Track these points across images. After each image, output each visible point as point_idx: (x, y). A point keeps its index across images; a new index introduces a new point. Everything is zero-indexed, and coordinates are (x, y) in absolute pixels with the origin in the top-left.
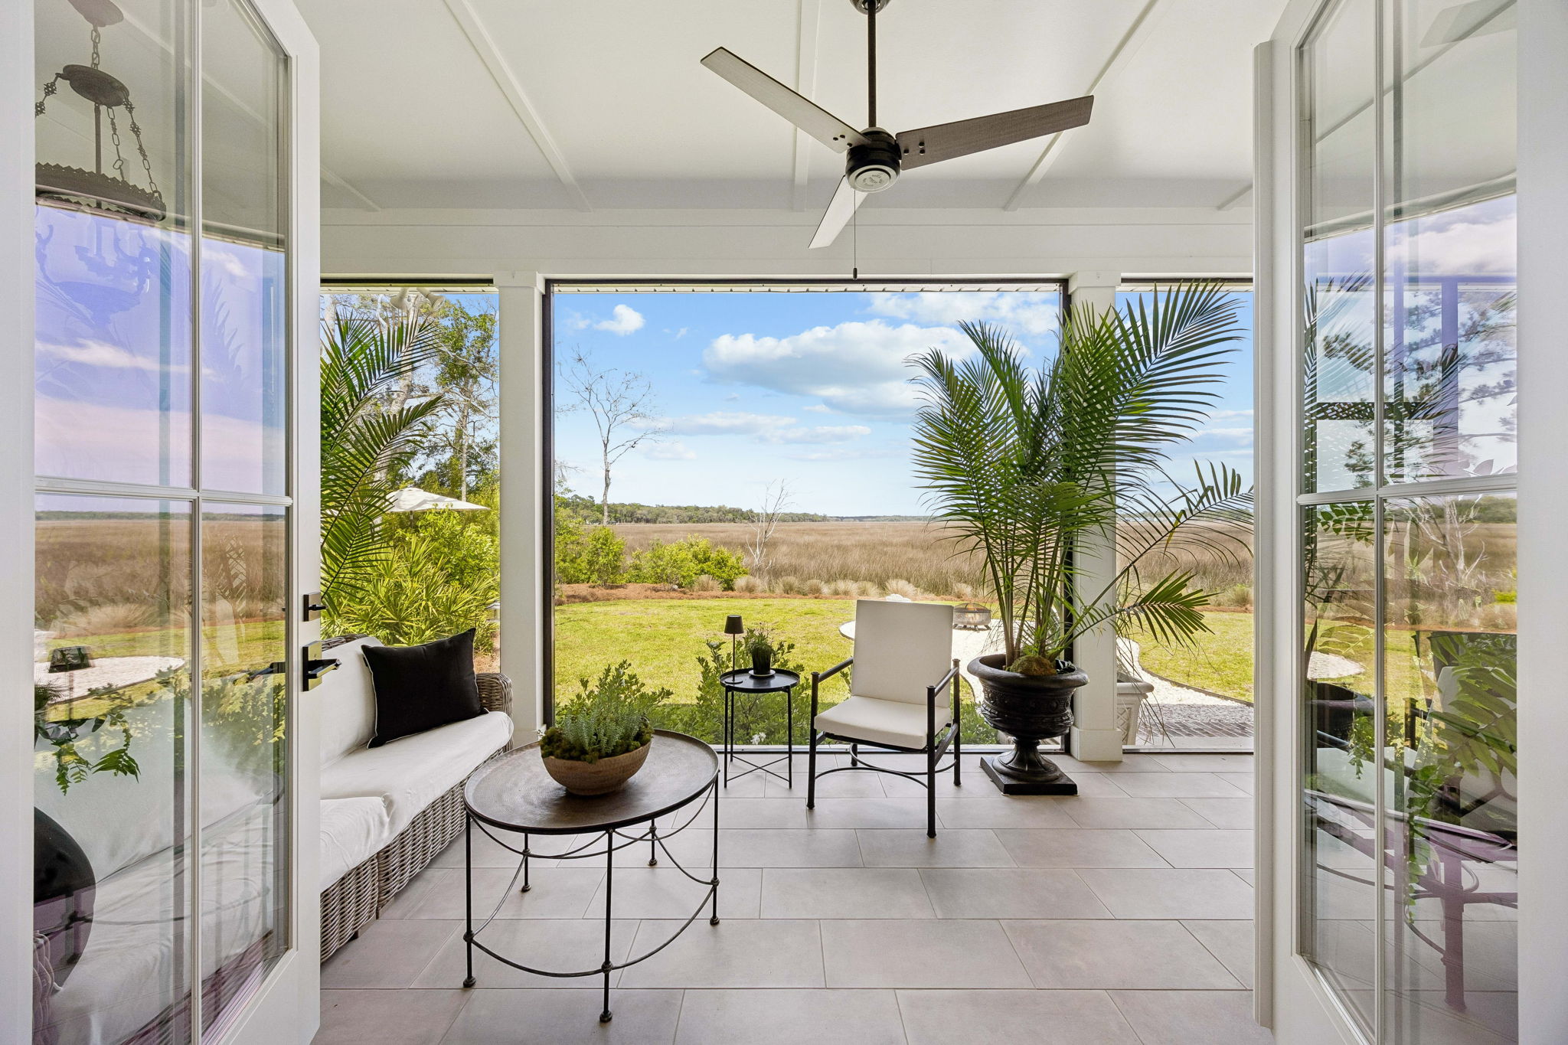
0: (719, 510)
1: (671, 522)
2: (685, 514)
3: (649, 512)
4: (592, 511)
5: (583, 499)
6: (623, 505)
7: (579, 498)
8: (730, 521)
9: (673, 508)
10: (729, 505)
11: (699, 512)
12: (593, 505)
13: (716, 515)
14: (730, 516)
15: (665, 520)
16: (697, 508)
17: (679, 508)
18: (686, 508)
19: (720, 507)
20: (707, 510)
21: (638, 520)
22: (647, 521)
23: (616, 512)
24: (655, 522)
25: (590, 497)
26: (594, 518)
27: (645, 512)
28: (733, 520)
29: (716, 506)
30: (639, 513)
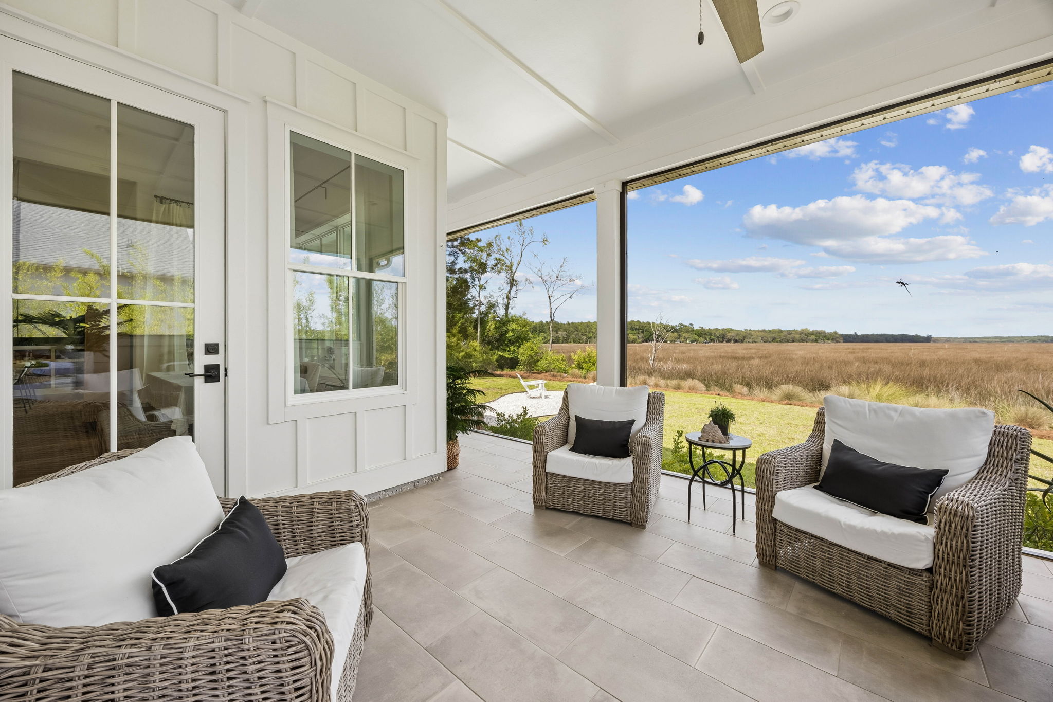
0: (801, 333)
1: (756, 342)
2: (770, 336)
3: (737, 335)
4: (691, 334)
5: (686, 326)
6: (717, 330)
7: (683, 325)
8: (812, 341)
9: (759, 331)
10: (811, 328)
11: (782, 335)
12: (693, 330)
13: (798, 336)
14: (813, 337)
15: (750, 340)
16: (781, 331)
17: (764, 331)
18: (770, 331)
19: (803, 330)
20: (789, 332)
21: (729, 341)
22: (736, 341)
23: (711, 334)
24: (742, 341)
25: (691, 324)
26: (692, 339)
27: (733, 334)
28: (816, 341)
29: (799, 329)
30: (729, 335)
